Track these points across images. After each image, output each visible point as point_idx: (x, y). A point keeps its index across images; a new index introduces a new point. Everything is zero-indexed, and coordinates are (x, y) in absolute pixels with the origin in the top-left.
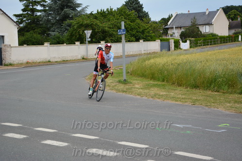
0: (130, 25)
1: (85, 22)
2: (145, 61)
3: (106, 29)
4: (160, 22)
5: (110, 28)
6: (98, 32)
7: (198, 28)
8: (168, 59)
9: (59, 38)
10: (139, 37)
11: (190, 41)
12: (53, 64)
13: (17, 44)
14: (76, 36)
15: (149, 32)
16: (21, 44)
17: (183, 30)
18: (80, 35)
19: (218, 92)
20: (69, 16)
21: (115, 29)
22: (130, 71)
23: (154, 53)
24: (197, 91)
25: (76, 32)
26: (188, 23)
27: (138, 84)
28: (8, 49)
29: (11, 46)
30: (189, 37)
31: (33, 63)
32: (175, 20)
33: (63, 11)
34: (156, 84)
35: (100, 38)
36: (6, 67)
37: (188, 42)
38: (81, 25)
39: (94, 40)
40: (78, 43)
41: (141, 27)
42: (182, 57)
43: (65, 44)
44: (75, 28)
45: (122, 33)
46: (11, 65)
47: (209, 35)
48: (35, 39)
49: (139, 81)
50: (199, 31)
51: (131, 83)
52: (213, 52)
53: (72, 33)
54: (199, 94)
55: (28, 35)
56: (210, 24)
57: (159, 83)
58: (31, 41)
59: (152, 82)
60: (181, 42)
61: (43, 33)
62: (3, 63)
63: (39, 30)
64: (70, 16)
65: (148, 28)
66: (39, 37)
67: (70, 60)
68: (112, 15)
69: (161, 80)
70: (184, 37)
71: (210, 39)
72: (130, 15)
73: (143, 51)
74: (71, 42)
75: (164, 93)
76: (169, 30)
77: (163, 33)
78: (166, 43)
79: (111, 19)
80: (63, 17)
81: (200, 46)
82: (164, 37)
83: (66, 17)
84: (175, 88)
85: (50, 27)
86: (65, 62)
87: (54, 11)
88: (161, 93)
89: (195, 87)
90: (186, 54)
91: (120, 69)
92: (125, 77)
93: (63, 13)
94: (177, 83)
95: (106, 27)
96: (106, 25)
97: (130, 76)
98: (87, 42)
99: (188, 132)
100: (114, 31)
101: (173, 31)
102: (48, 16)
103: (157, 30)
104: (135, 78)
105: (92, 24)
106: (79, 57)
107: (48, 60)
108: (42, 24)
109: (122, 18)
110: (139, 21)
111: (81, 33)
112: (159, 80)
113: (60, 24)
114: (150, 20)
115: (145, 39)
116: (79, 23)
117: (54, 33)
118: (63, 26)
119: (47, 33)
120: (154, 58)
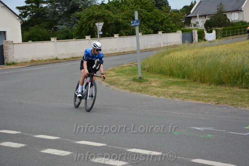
0: (146, 15)
1: (97, 13)
2: (164, 56)
3: (120, 20)
4: (181, 10)
5: (124, 19)
6: (111, 24)
7: (225, 15)
8: (190, 53)
9: (67, 32)
10: (158, 29)
11: (216, 30)
12: (61, 62)
13: (20, 40)
14: (86, 30)
15: (168, 22)
16: (25, 39)
17: (208, 19)
18: (90, 28)
19: (247, 88)
20: (78, 7)
22: (146, 68)
23: (175, 46)
24: (223, 88)
25: (85, 26)
26: (214, 11)
27: (155, 82)
28: (11, 46)
29: (14, 43)
30: (215, 26)
31: (39, 61)
32: (199, 7)
33: (72, 2)
34: (176, 82)
35: (113, 30)
36: (9, 67)
37: (214, 32)
38: (92, 17)
39: (107, 33)
40: (88, 37)
41: (160, 17)
42: (206, 49)
44: (85, 21)
45: (136, 24)
46: (14, 64)
47: (239, 23)
48: (41, 34)
49: (156, 79)
50: (226, 19)
51: (147, 81)
52: (242, 43)
53: (81, 27)
54: (224, 92)
55: (33, 30)
56: (239, 10)
57: (179, 80)
58: (36, 36)
59: (171, 79)
60: (205, 32)
61: (49, 27)
62: (5, 62)
63: (45, 24)
64: (80, 7)
65: (167, 18)
66: (45, 31)
68: (126, 4)
69: (181, 77)
70: (209, 26)
71: (240, 28)
72: (146, 3)
73: (162, 44)
74: (81, 36)
76: (192, 19)
77: (185, 23)
78: (188, 34)
79: (126, 8)
80: (71, 8)
81: (227, 36)
82: (187, 28)
83: (75, 8)
84: (197, 86)
85: (57, 20)
86: (74, 59)
87: (62, 2)
88: (181, 92)
89: (220, 84)
90: (211, 46)
91: (135, 65)
92: (140, 74)
93: (71, 4)
94: (199, 80)
95: (119, 18)
96: (119, 16)
97: (147, 73)
98: (98, 36)
99: (209, 136)
100: (128, 22)
101: (196, 21)
102: (55, 8)
103: (178, 20)
104: (153, 75)
105: (104, 15)
107: (55, 58)
108: (49, 17)
109: (137, 7)
110: (157, 10)
111: (92, 26)
112: (179, 77)
113: (69, 16)
114: (170, 8)
115: (165, 30)
116: (89, 14)
117: (62, 26)
118: (71, 19)
119: (54, 26)
120: (174, 51)
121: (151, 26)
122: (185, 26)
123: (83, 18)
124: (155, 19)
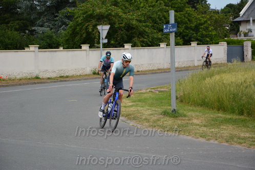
1: (98, 11)
2: (204, 79)
3: (134, 22)
5: (140, 21)
6: (120, 28)
9: (50, 37)
10: (190, 38)
12: (45, 82)
14: (82, 36)
15: (207, 28)
18: (88, 34)
21: (148, 24)
22: (178, 96)
25: (81, 29)
27: (197, 117)
32: (253, 7)
34: (230, 119)
35: (123, 38)
38: (91, 17)
39: (112, 42)
40: (85, 47)
41: (194, 20)
43: (61, 49)
44: (80, 22)
45: (170, 29)
48: (9, 39)
49: (198, 114)
51: (185, 116)
53: (74, 30)
57: (235, 117)
59: (221, 115)
61: (22, 29)
65: (206, 22)
66: (16, 35)
67: (72, 76)
74: (73, 43)
75: (247, 135)
76: (242, 24)
78: (236, 48)
79: (142, 5)
80: (58, 2)
82: (233, 38)
85: (36, 19)
86: (63, 79)
88: (242, 135)
91: (160, 91)
92: (173, 106)
95: (133, 19)
96: (133, 17)
97: (181, 104)
98: (101, 45)
100: (147, 26)
101: (248, 27)
102: (33, 0)
103: (221, 26)
104: (191, 108)
105: (110, 14)
106: (88, 71)
108: (22, 13)
109: (160, 4)
110: (191, 9)
111: (90, 30)
112: (233, 112)
113: (53, 14)
114: (209, 7)
115: (200, 41)
116: (87, 12)
117: (43, 28)
118: (57, 18)
119: (29, 28)
120: (219, 73)
121: (181, 33)
122: (231, 36)
123: (77, 18)
124: (186, 23)
